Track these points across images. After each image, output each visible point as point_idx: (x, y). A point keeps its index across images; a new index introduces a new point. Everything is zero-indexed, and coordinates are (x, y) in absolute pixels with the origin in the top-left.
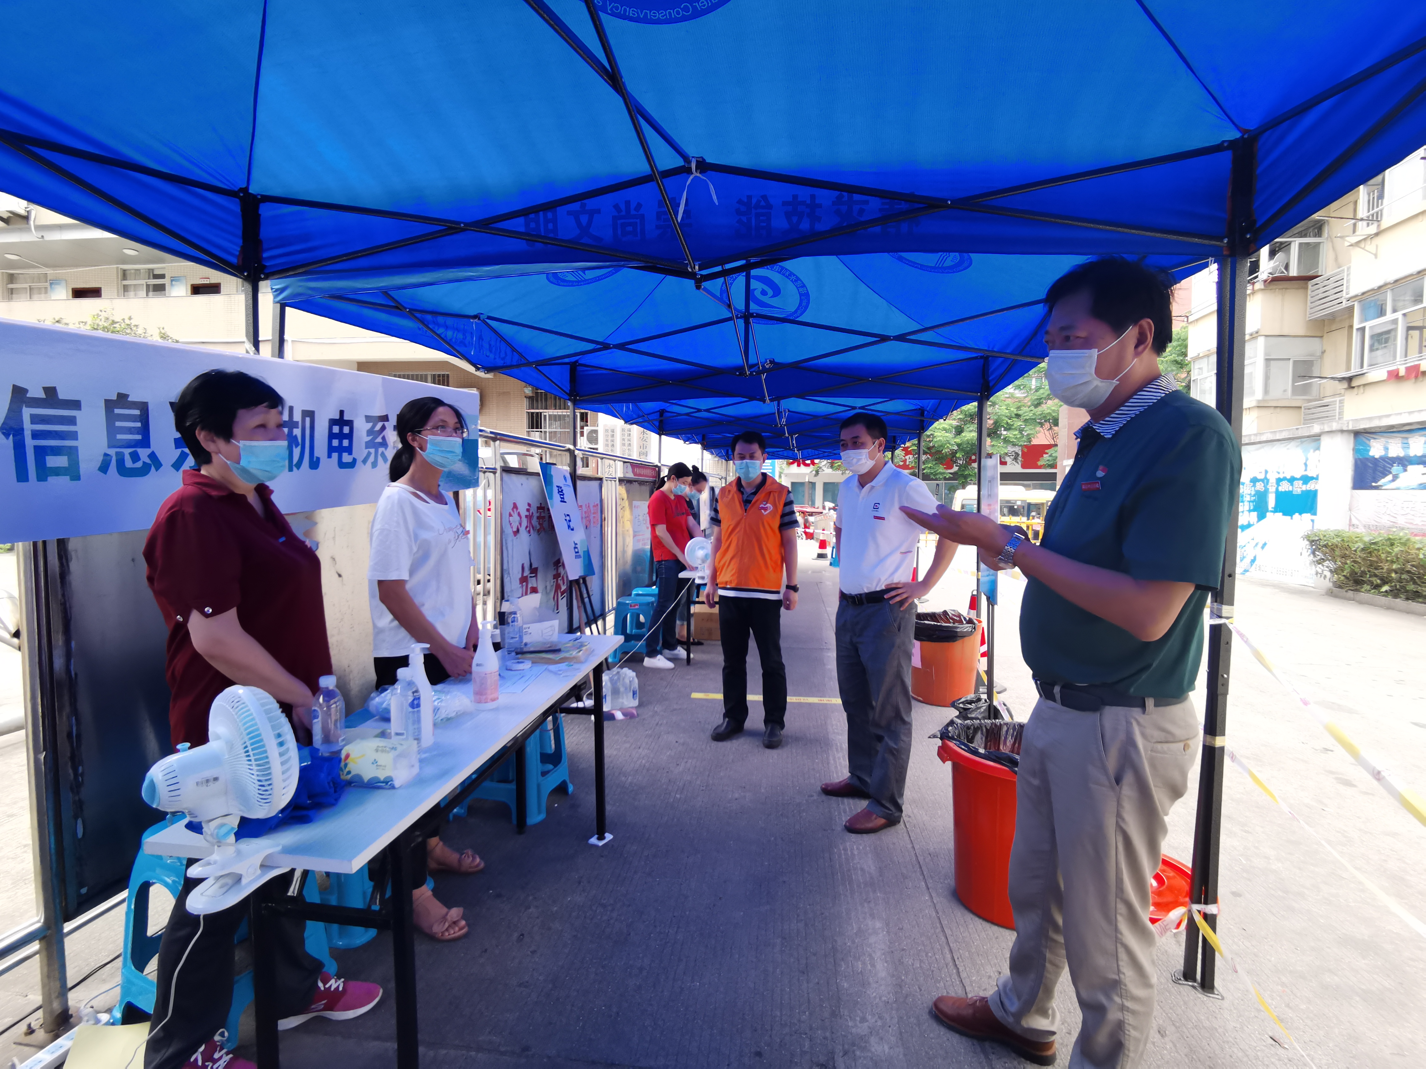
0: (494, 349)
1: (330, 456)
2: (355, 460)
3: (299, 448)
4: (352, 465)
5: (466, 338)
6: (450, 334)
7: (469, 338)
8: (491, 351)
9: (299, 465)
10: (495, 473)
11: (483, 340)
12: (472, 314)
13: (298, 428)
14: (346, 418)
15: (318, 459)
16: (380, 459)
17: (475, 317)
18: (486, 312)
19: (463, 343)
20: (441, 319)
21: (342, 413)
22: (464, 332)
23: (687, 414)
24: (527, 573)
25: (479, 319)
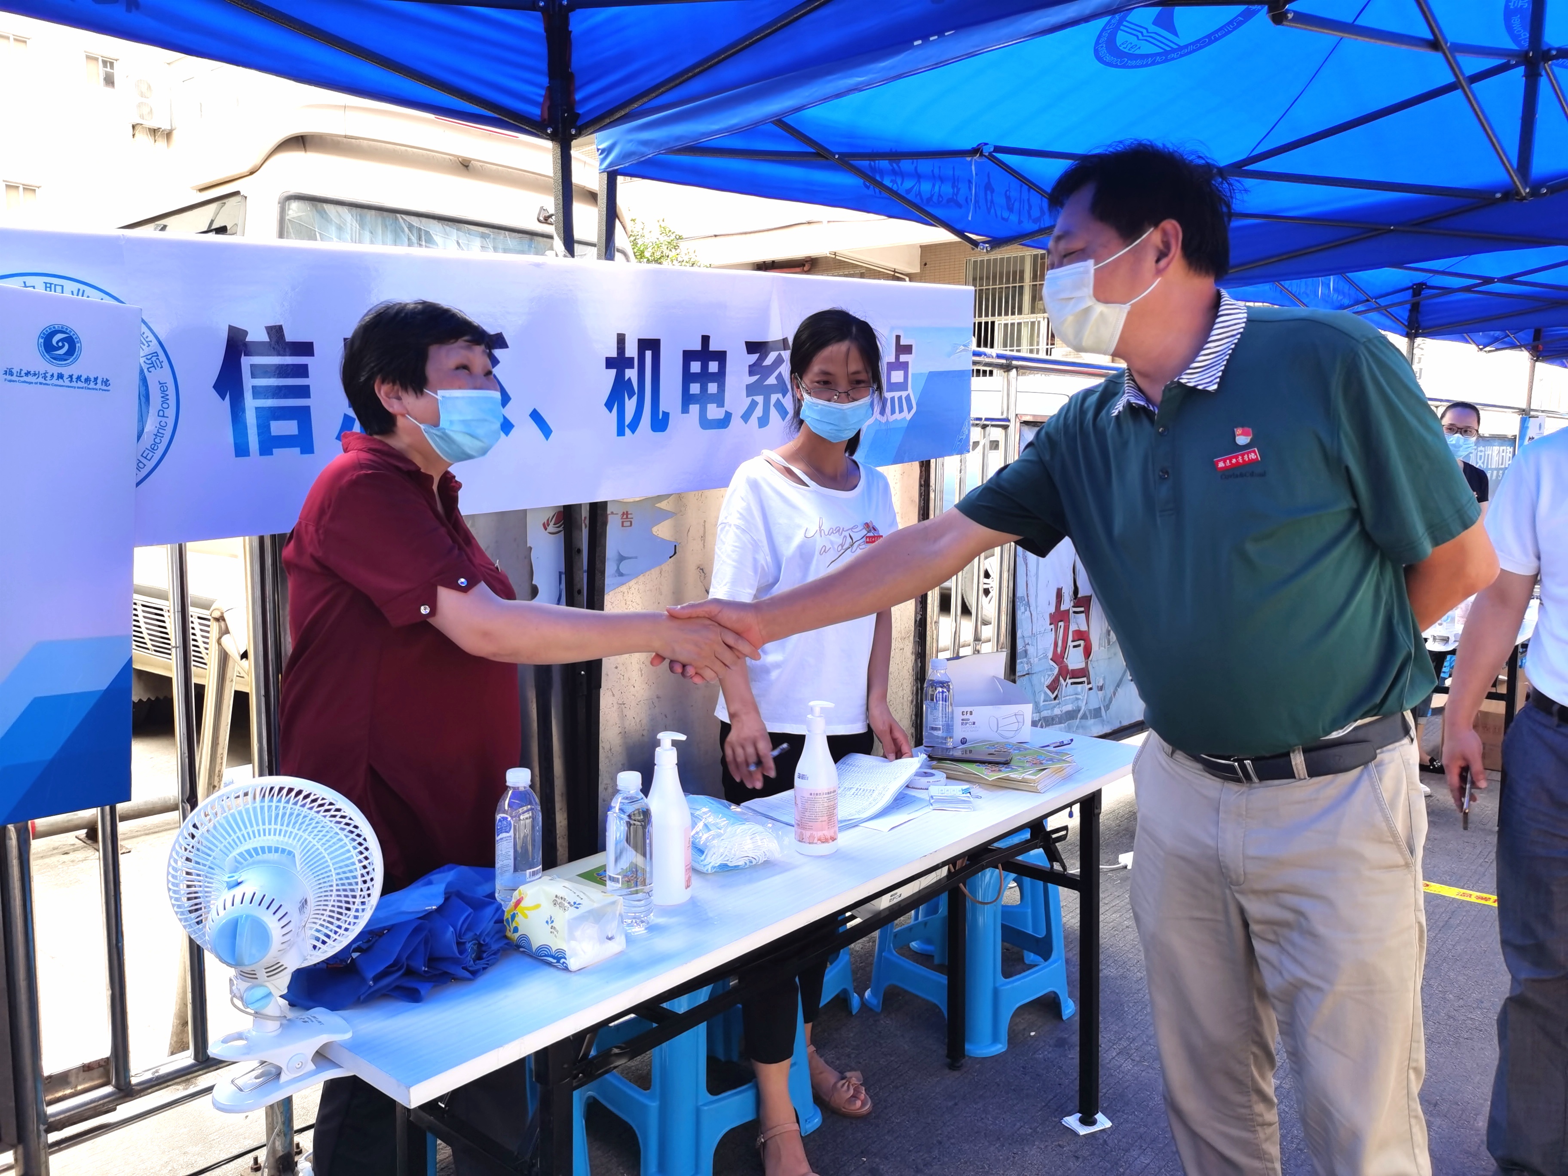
0: (1017, 205)
1: (685, 410)
2: (728, 415)
3: (635, 398)
4: (724, 422)
5: (958, 190)
6: (926, 187)
7: (964, 190)
8: (1010, 209)
9: (634, 426)
10: (1006, 428)
11: (993, 191)
12: (969, 145)
13: (633, 368)
14: (712, 348)
15: (666, 415)
16: (774, 413)
17: (976, 151)
18: (993, 139)
19: (953, 202)
20: (906, 165)
21: (705, 339)
22: (955, 181)
23: (1468, 289)
24: (1067, 604)
25: (982, 155)
